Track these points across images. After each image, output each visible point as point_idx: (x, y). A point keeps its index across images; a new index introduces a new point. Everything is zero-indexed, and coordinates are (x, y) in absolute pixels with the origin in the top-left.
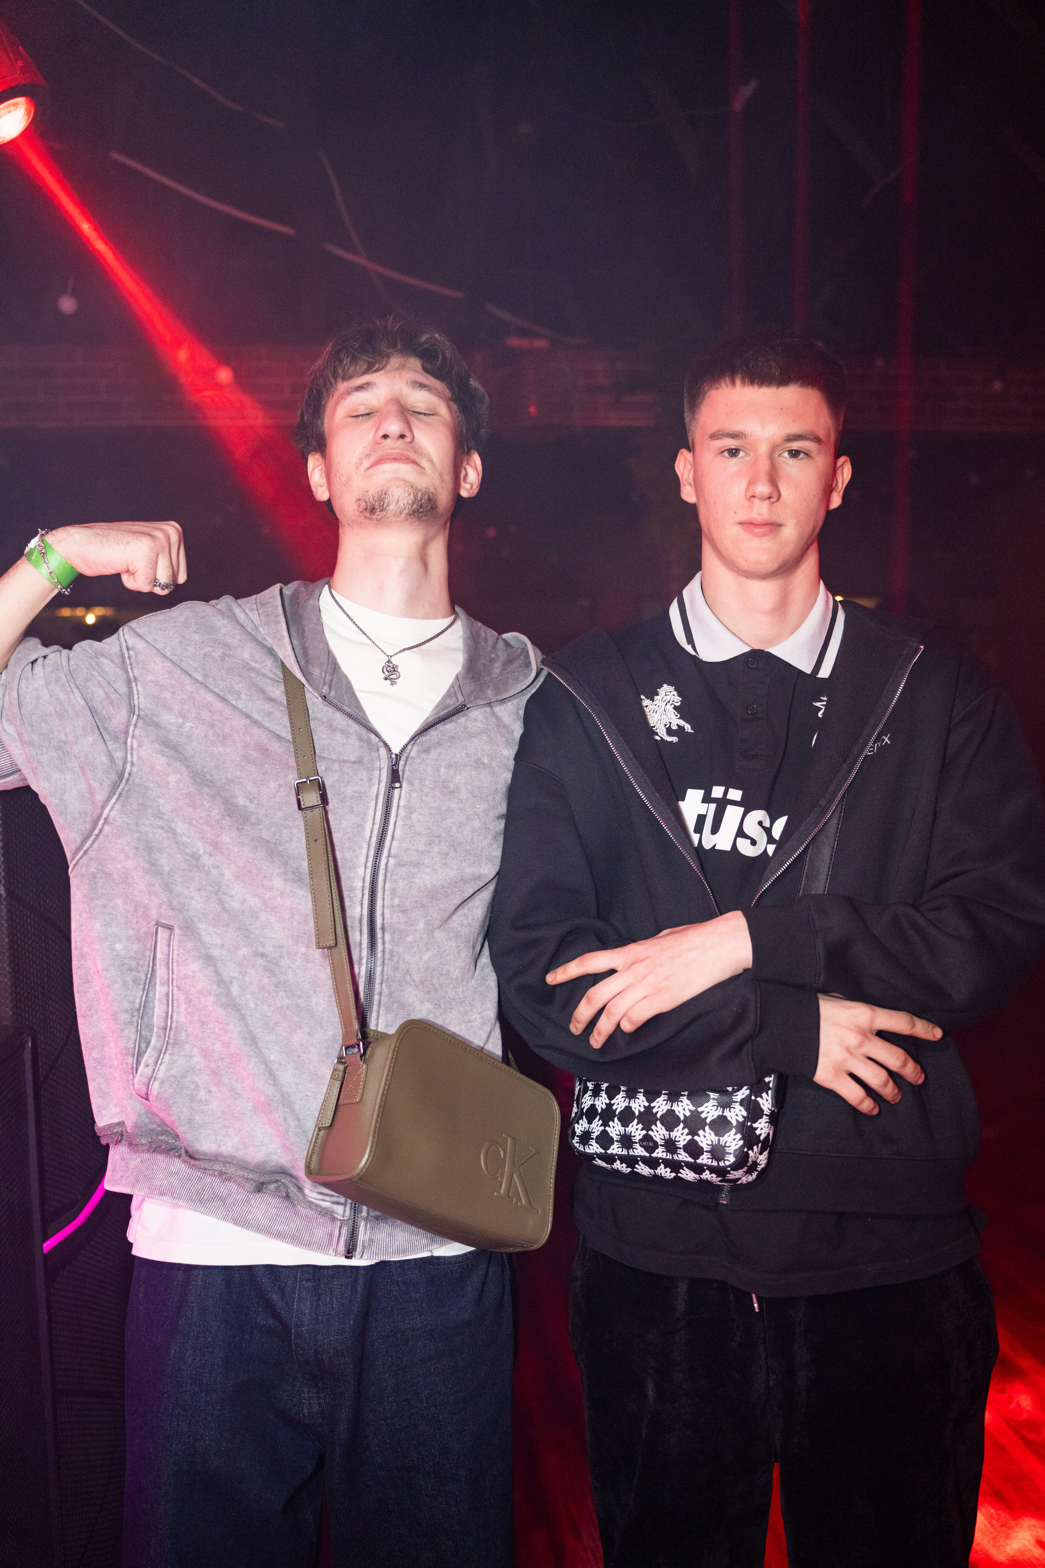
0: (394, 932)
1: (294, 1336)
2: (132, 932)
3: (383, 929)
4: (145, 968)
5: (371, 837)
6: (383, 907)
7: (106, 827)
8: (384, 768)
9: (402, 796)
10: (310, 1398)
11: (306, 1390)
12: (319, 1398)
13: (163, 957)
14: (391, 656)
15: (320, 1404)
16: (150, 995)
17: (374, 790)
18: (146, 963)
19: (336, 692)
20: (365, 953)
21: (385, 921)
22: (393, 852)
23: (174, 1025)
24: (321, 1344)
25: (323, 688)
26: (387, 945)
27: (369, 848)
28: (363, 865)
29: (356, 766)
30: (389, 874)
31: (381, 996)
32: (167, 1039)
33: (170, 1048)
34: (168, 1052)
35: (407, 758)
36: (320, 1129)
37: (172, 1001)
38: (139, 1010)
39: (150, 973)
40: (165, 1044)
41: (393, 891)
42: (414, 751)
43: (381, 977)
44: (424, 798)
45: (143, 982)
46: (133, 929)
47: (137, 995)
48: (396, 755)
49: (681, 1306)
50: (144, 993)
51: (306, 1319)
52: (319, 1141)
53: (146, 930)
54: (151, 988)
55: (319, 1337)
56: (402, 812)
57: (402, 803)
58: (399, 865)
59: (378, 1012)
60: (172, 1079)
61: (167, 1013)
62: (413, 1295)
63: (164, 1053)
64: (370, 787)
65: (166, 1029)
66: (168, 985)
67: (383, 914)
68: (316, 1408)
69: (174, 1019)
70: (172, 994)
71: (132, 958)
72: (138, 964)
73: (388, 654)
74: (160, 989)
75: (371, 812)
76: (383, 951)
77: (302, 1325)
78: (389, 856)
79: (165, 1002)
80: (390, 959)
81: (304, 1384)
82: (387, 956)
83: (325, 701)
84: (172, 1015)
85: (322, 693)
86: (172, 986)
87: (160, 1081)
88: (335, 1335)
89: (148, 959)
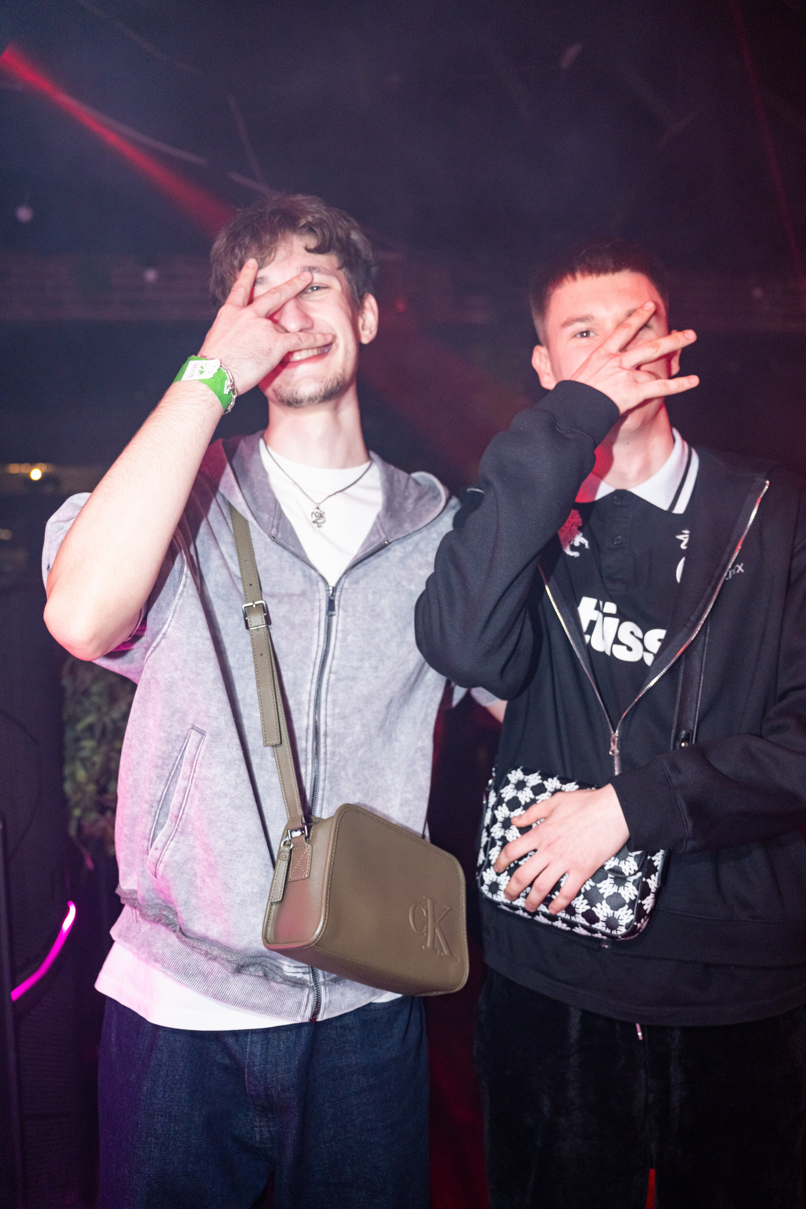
0: (334, 736)
1: (248, 1074)
2: (162, 735)
3: (326, 735)
4: (170, 767)
5: (316, 658)
6: (326, 716)
7: (163, 641)
8: (322, 599)
9: (340, 622)
10: (261, 1127)
11: (257, 1119)
12: (269, 1126)
13: (189, 756)
14: (319, 504)
15: (269, 1131)
16: (171, 789)
17: (317, 617)
18: (172, 763)
19: (282, 534)
20: (310, 756)
21: (328, 728)
22: (333, 669)
23: (184, 817)
24: (270, 1082)
25: (271, 531)
26: (328, 748)
27: (314, 667)
28: (310, 681)
29: (301, 599)
30: (330, 688)
31: (324, 791)
32: (176, 827)
33: (177, 834)
34: (175, 839)
35: (342, 589)
36: (272, 904)
37: (188, 796)
38: (159, 802)
39: (174, 771)
40: (174, 831)
41: (334, 703)
42: (346, 583)
43: (324, 774)
44: (357, 622)
45: (166, 778)
46: (165, 732)
47: (159, 790)
48: (333, 588)
49: (574, 1034)
50: (165, 787)
51: (257, 1060)
52: (272, 915)
53: (179, 733)
54: (173, 784)
55: (269, 1076)
56: (340, 635)
57: (340, 628)
58: (338, 680)
59: (322, 805)
60: (174, 864)
61: (182, 805)
62: (349, 1037)
63: (171, 840)
64: (313, 615)
65: (178, 817)
66: (189, 781)
67: (326, 723)
68: (267, 1135)
69: (185, 812)
70: (190, 789)
71: (159, 757)
72: (163, 763)
73: (316, 502)
74: (181, 783)
75: (316, 636)
76: (325, 753)
77: (254, 1065)
78: (330, 672)
79: (182, 794)
80: (331, 759)
81: (256, 1114)
82: (329, 756)
83: (274, 541)
84: (184, 808)
85: (271, 534)
86: (191, 783)
87: (164, 864)
88: (282, 1074)
89: (174, 759)
